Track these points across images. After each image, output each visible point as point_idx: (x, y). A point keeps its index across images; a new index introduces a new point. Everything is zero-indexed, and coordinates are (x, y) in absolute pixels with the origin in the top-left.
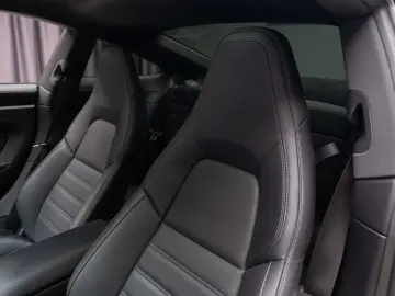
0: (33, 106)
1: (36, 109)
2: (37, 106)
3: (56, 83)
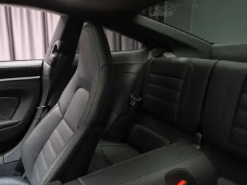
0: (39, 77)
1: (41, 79)
2: (41, 77)
3: (54, 58)
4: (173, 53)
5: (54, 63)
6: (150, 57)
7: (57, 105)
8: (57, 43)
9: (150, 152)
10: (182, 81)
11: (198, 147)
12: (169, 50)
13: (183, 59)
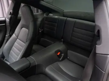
0: (4, 24)
2: (6, 24)
3: (10, 17)
4: (52, 14)
5: (11, 19)
6: (45, 15)
7: (14, 34)
8: (11, 11)
9: (49, 46)
10: (56, 24)
11: (62, 43)
12: (50, 13)
13: (56, 17)
